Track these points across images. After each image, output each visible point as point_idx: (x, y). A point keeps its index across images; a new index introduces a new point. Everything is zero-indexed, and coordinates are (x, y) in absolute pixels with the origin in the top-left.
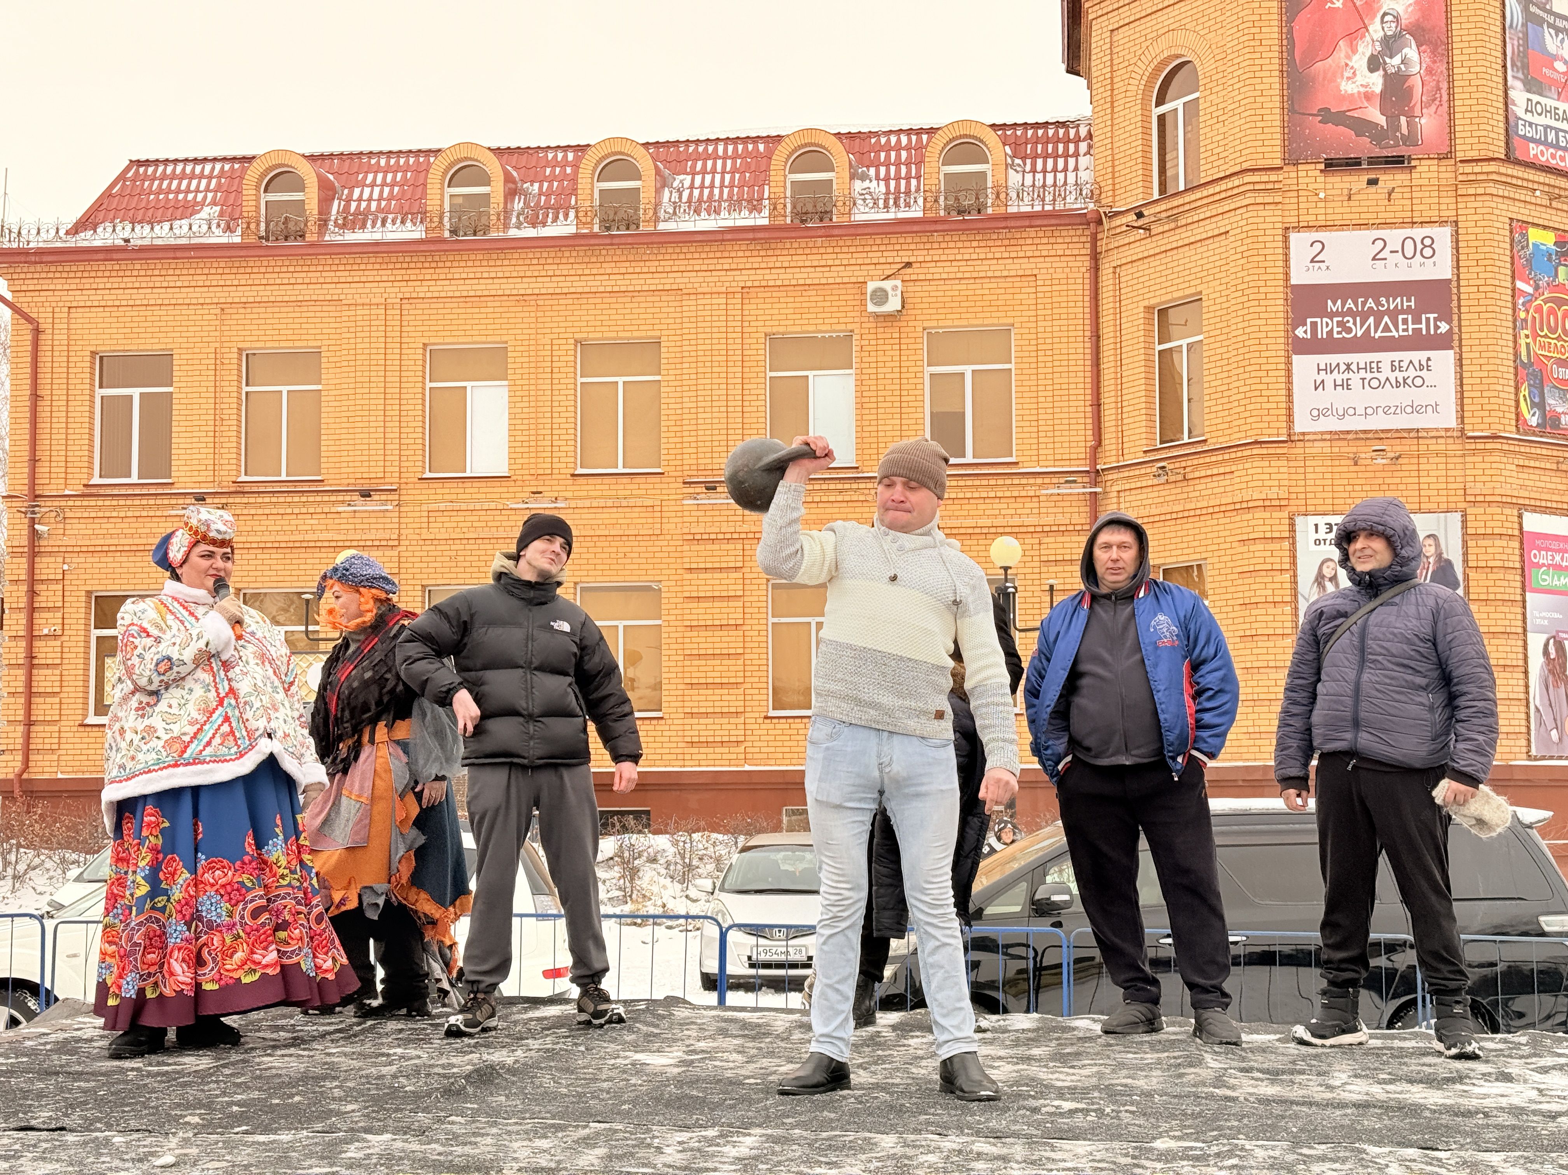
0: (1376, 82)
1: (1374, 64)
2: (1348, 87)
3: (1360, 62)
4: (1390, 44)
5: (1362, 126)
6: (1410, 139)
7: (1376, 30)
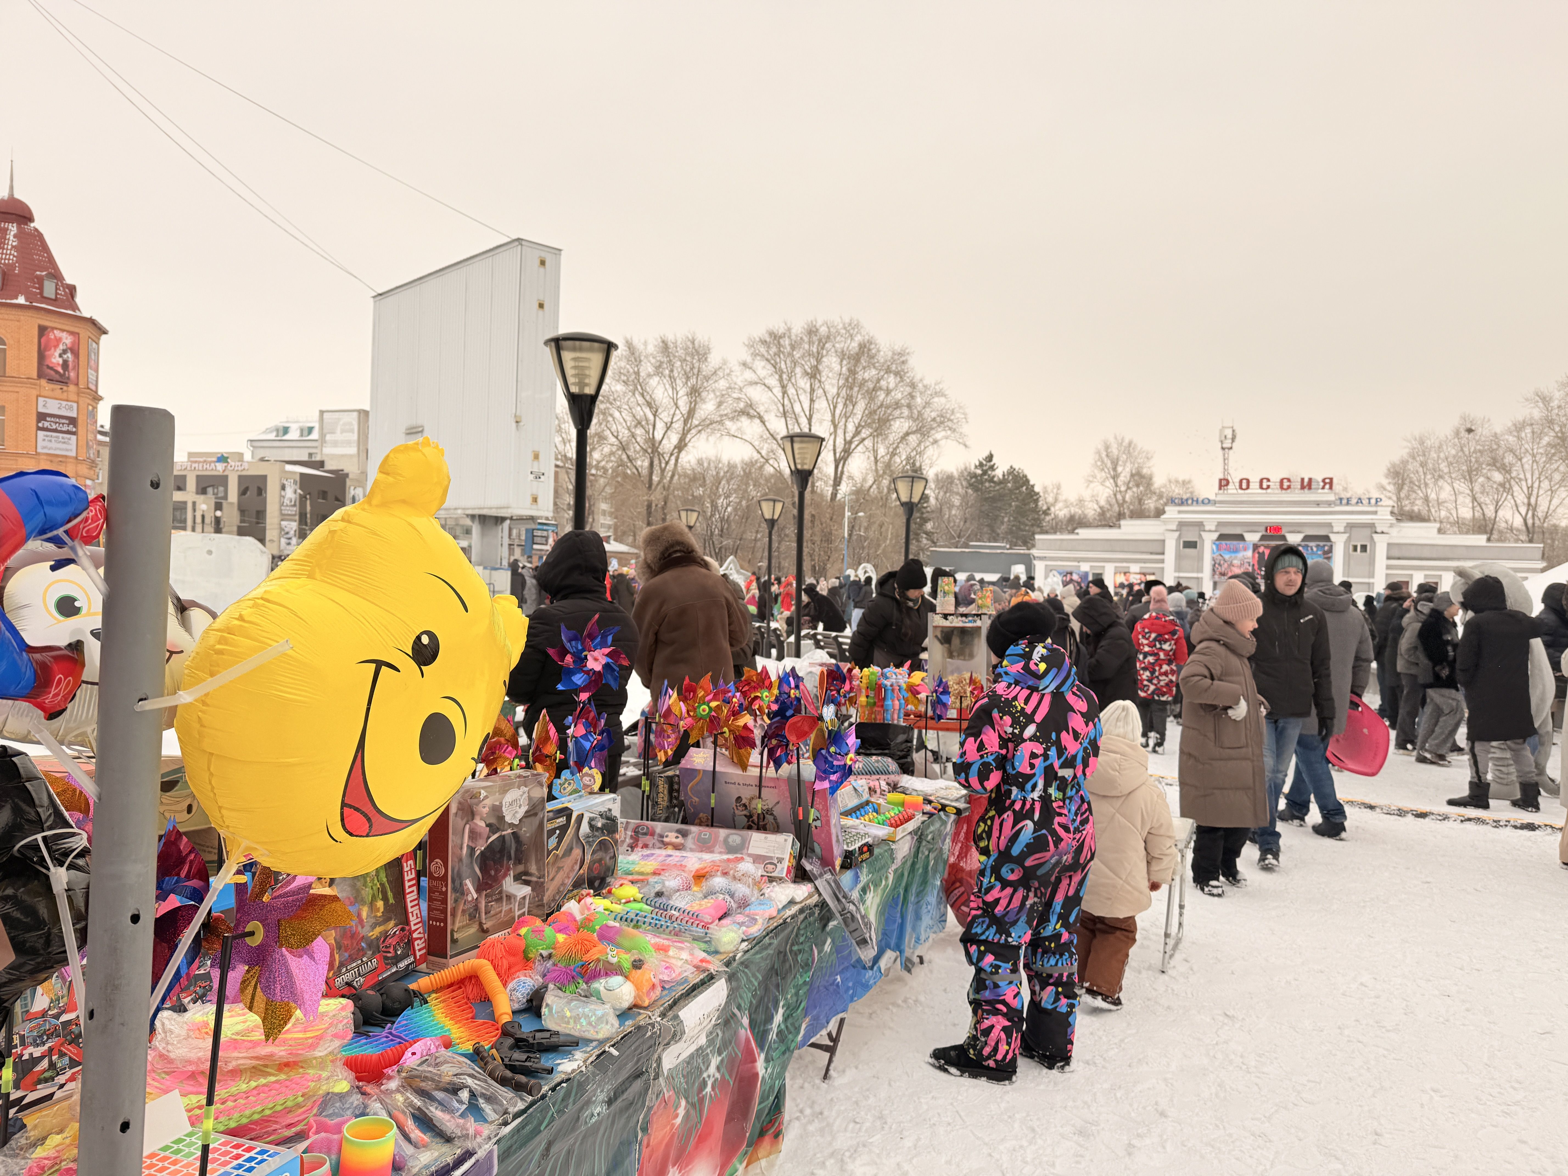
0: (60, 361)
1: (60, 356)
2: (54, 360)
3: (57, 354)
4: (65, 352)
5: (57, 372)
6: (68, 378)
7: (61, 347)
